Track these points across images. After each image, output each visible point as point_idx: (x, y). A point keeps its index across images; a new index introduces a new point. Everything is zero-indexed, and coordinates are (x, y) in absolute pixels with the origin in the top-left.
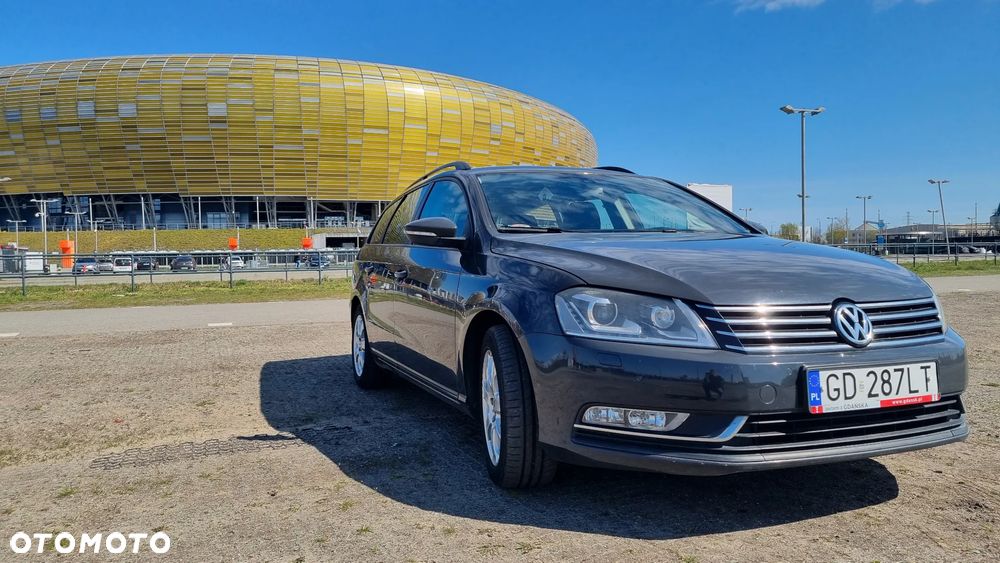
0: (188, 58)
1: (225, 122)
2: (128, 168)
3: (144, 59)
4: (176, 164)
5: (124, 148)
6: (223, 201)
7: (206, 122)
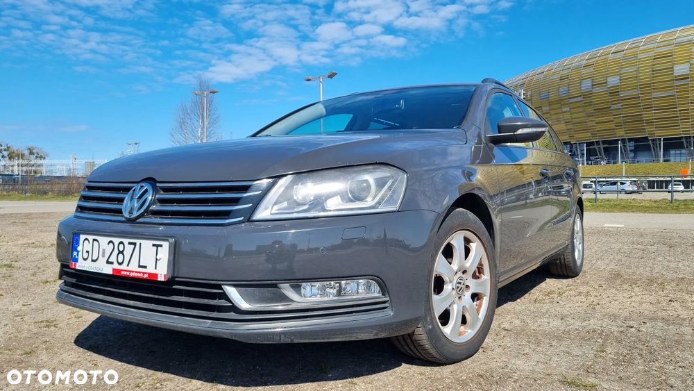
0: (660, 36)
1: (688, 78)
2: (612, 121)
3: (626, 44)
4: (647, 115)
5: (610, 107)
6: (684, 140)
7: (673, 80)
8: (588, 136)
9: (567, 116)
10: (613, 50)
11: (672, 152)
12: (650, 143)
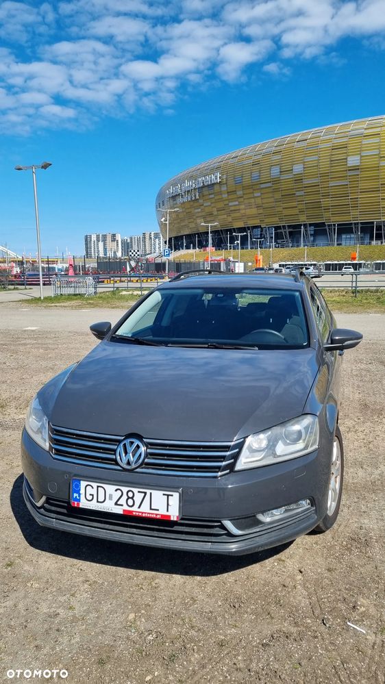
0: (337, 127)
1: (358, 169)
2: (296, 207)
3: (309, 133)
4: (326, 202)
5: (294, 194)
6: (353, 226)
7: (346, 171)
8: (275, 221)
9: (259, 201)
10: (298, 138)
11: (344, 236)
12: (327, 228)
